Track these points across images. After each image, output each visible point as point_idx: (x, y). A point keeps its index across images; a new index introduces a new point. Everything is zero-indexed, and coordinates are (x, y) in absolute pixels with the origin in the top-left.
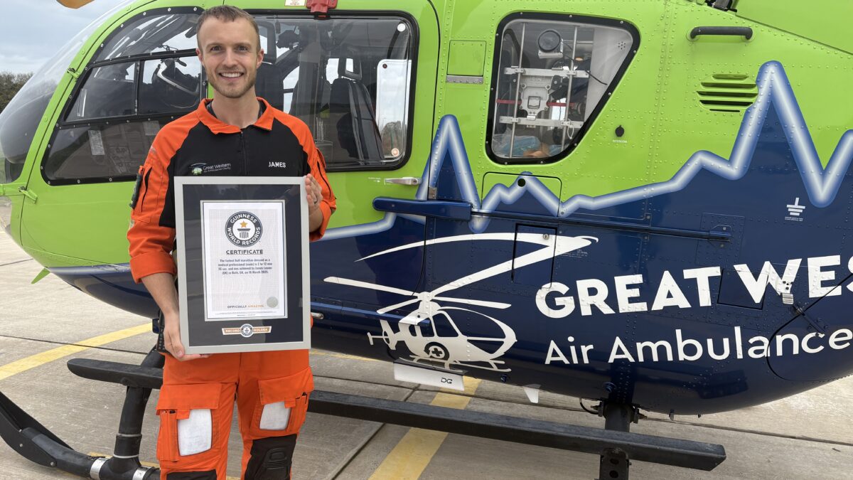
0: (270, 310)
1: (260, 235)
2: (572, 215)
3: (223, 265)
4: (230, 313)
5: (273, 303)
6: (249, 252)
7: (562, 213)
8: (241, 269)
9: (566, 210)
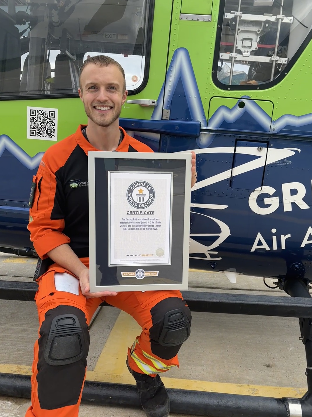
0: (158, 259)
1: (152, 200)
2: (281, 131)
3: (124, 223)
4: (128, 260)
5: (160, 253)
6: (144, 213)
7: (274, 130)
8: (137, 226)
9: (276, 127)
